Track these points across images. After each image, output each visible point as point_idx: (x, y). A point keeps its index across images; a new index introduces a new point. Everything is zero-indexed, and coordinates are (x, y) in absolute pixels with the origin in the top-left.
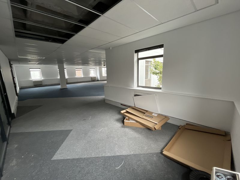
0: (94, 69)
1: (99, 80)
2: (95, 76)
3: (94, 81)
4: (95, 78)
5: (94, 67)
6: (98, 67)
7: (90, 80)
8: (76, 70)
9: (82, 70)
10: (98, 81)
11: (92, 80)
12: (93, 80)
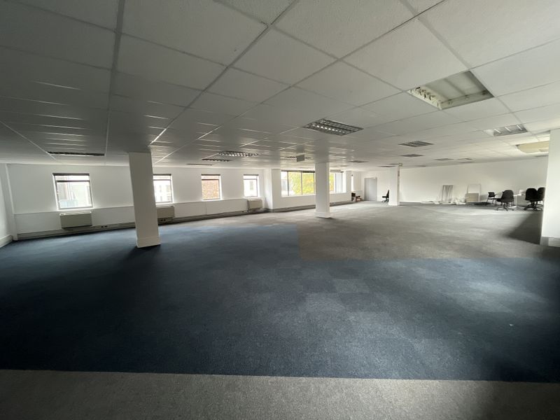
0: (255, 177)
1: (271, 207)
2: (259, 196)
3: (255, 211)
4: (259, 201)
5: (256, 169)
6: (267, 170)
7: (244, 208)
8: (203, 177)
9: (219, 177)
10: (267, 211)
11: (249, 210)
12: (254, 209)
